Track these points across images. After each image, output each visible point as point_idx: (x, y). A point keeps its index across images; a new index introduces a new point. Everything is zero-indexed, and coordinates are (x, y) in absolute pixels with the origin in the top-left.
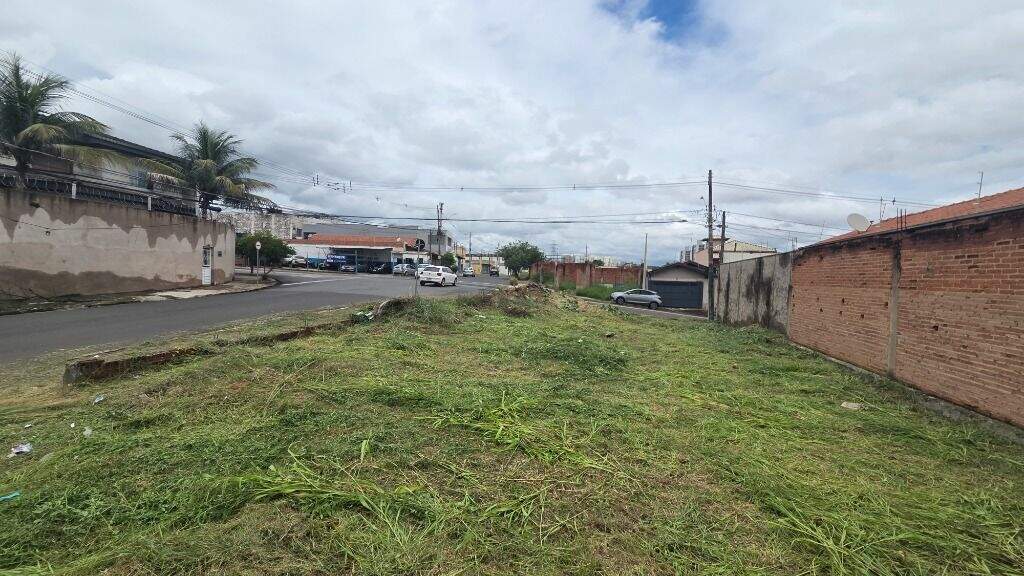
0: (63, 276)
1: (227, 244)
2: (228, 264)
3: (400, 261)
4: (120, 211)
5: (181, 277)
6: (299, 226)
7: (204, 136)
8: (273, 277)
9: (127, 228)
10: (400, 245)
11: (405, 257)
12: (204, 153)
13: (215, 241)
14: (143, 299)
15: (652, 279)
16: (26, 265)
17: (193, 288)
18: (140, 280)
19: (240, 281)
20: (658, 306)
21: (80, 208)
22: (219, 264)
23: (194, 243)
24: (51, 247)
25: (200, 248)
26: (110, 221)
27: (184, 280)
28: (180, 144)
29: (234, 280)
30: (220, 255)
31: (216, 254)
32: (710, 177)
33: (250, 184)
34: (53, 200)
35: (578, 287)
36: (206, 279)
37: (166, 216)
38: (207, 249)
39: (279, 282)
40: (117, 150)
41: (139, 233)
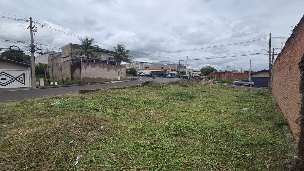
0: (94, 78)
1: (123, 71)
2: (124, 75)
3: (169, 74)
4: (102, 65)
5: (114, 78)
6: (145, 66)
7: (119, 46)
8: (134, 78)
9: (104, 68)
10: (169, 69)
11: (170, 72)
12: (119, 51)
13: (120, 70)
14: (106, 83)
15: (253, 76)
16: (88, 76)
17: (116, 81)
18: (106, 79)
19: (126, 79)
20: (253, 86)
21: (96, 65)
22: (121, 75)
23: (116, 71)
24: (92, 73)
25: (117, 72)
26: (101, 67)
27: (114, 79)
28: (114, 49)
29: (125, 79)
30: (122, 73)
31: (121, 73)
32: (270, 36)
33: (128, 56)
34: (91, 63)
35: (222, 80)
36: (119, 79)
37: (111, 65)
38: (119, 72)
39: (135, 79)
40: (103, 52)
41: (106, 69)
